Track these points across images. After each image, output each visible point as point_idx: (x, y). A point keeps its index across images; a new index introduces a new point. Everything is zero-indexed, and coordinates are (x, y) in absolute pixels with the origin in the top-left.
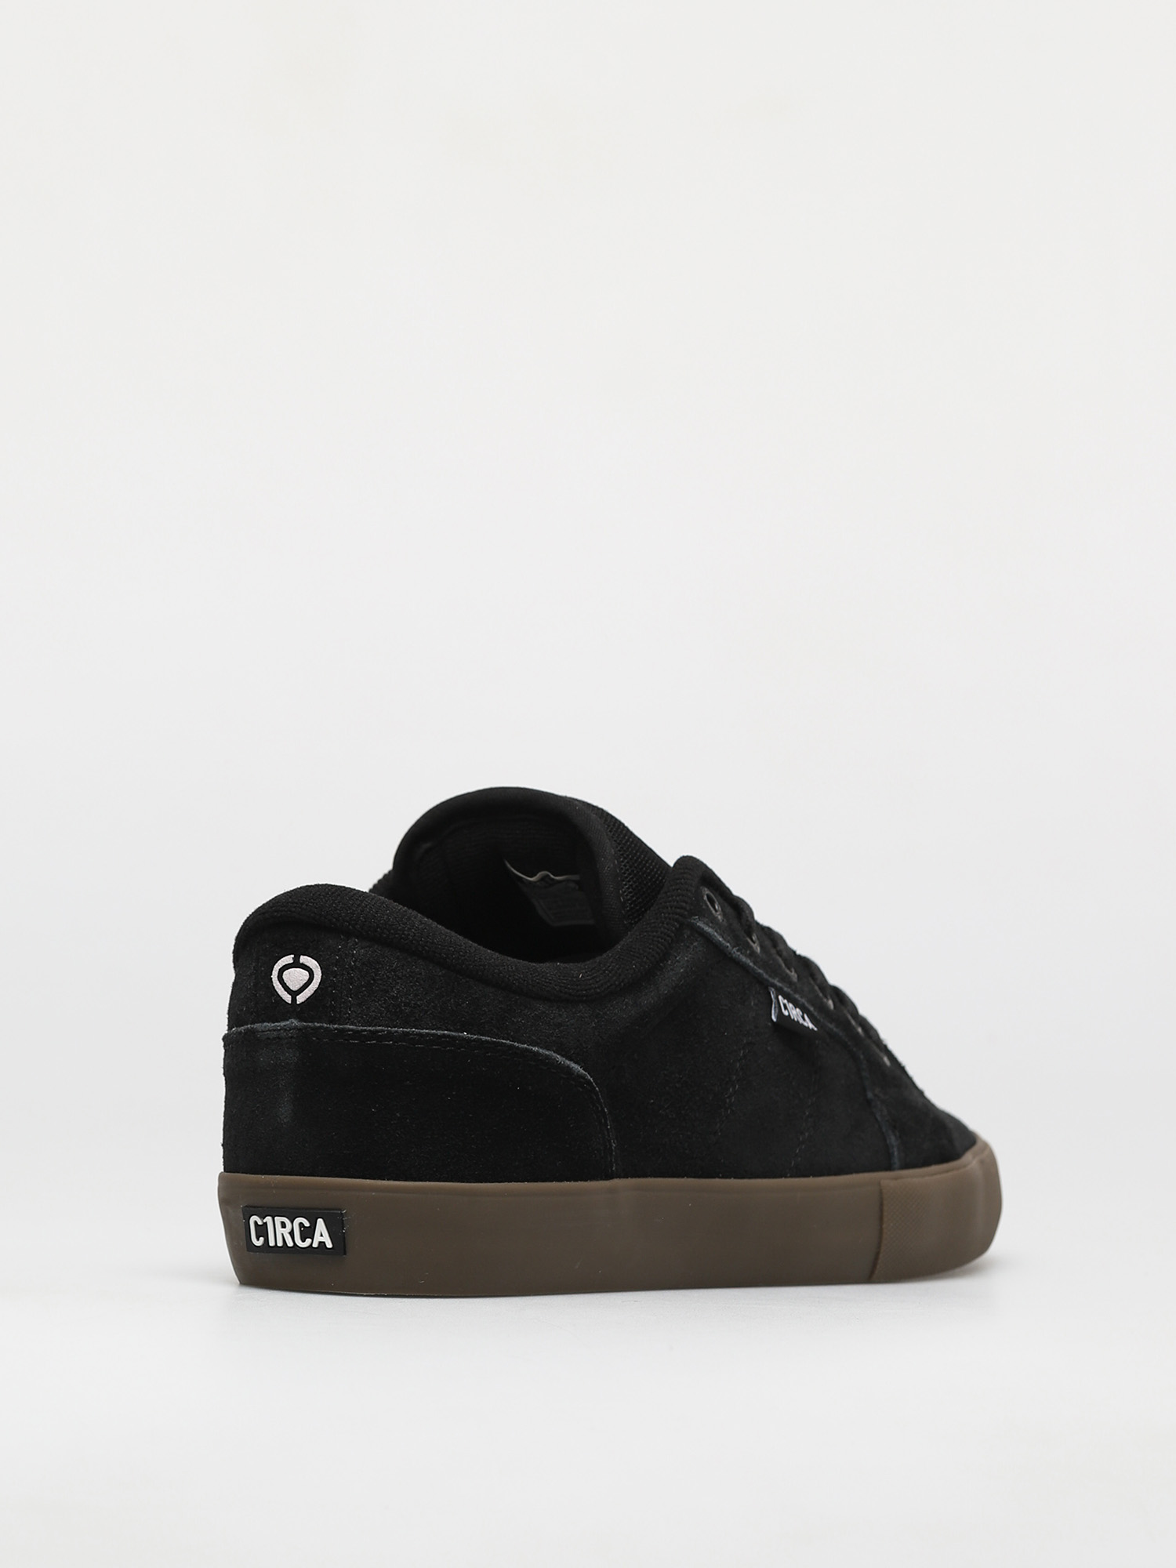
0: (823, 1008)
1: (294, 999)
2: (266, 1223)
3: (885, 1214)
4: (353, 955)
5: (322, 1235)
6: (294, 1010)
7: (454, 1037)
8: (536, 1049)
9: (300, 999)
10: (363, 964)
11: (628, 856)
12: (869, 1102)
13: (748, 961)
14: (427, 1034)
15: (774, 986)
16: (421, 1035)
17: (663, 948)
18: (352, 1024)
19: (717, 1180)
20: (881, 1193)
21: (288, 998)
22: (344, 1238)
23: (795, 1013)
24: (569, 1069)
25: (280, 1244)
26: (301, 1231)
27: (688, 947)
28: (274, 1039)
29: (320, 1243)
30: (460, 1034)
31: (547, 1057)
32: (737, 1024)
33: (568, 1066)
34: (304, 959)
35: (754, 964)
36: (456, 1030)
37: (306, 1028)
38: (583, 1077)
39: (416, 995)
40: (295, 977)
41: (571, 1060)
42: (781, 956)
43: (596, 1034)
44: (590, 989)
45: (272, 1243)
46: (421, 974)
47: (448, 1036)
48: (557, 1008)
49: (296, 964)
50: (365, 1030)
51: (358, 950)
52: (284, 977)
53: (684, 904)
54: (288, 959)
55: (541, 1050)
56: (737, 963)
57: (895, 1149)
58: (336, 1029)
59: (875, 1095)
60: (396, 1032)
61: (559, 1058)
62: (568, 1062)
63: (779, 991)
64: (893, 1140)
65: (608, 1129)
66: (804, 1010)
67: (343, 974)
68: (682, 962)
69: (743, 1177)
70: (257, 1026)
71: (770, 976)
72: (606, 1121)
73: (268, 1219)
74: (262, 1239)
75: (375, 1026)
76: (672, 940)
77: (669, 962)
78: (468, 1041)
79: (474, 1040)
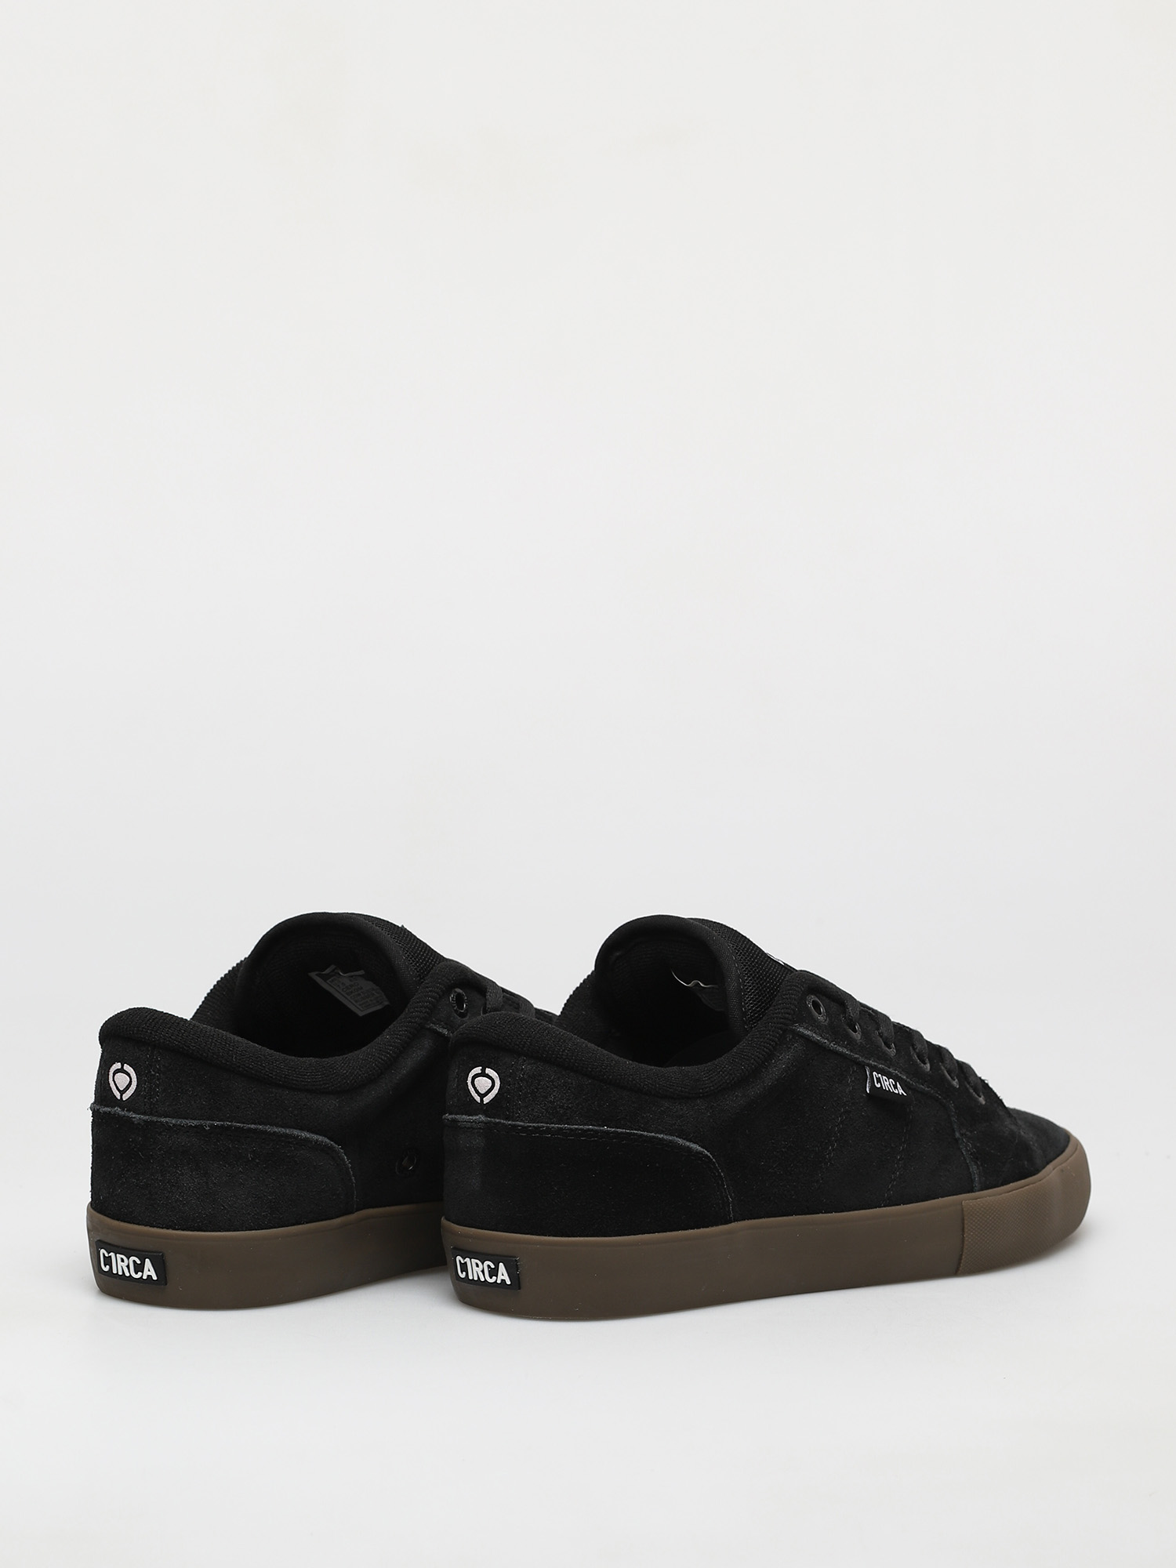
0: (917, 1073)
1: (482, 1100)
2: (466, 1263)
3: (966, 1226)
4: (522, 1069)
5: (503, 1275)
6: (481, 1108)
7: (596, 1130)
8: (661, 1136)
9: (486, 1100)
10: (529, 1076)
11: (751, 974)
12: (957, 1140)
13: (845, 1050)
14: (576, 1129)
15: (869, 1065)
16: (571, 1130)
17: (768, 1050)
18: (522, 1121)
19: (821, 1215)
20: (962, 1210)
21: (478, 1099)
22: (519, 1278)
23: (887, 1083)
24: (689, 1149)
25: (476, 1279)
26: (489, 1271)
27: (790, 1048)
28: (469, 1128)
29: (502, 1280)
30: (602, 1128)
31: (670, 1141)
32: (835, 1099)
33: (688, 1147)
34: (488, 1071)
35: (851, 1051)
36: (599, 1126)
37: (490, 1122)
38: (701, 1153)
39: (568, 1100)
40: (483, 1084)
41: (690, 1142)
42: (881, 1037)
43: (711, 1120)
44: (706, 1088)
45: (471, 1278)
46: (572, 1084)
47: (592, 1130)
48: (680, 1103)
49: (483, 1074)
50: (530, 1126)
51: (527, 1067)
52: (475, 1083)
53: (787, 1015)
54: (478, 1070)
55: (665, 1137)
56: (836, 1053)
57: (976, 1176)
58: (510, 1125)
59: (962, 1135)
60: (553, 1127)
61: (680, 1141)
62: (688, 1144)
63: (874, 1069)
64: (974, 1169)
65: (725, 1189)
66: (896, 1079)
67: (515, 1084)
68: (784, 1060)
69: (843, 1211)
70: (458, 1117)
71: (866, 1058)
72: (723, 1182)
73: (467, 1260)
74: (464, 1273)
75: (538, 1123)
76: (776, 1043)
77: (773, 1061)
78: (607, 1133)
79: (612, 1132)
